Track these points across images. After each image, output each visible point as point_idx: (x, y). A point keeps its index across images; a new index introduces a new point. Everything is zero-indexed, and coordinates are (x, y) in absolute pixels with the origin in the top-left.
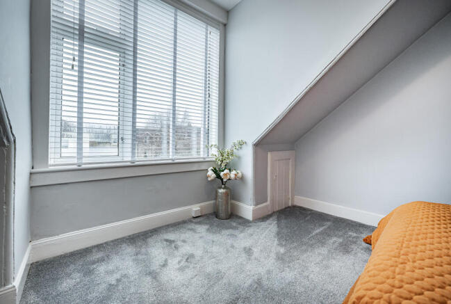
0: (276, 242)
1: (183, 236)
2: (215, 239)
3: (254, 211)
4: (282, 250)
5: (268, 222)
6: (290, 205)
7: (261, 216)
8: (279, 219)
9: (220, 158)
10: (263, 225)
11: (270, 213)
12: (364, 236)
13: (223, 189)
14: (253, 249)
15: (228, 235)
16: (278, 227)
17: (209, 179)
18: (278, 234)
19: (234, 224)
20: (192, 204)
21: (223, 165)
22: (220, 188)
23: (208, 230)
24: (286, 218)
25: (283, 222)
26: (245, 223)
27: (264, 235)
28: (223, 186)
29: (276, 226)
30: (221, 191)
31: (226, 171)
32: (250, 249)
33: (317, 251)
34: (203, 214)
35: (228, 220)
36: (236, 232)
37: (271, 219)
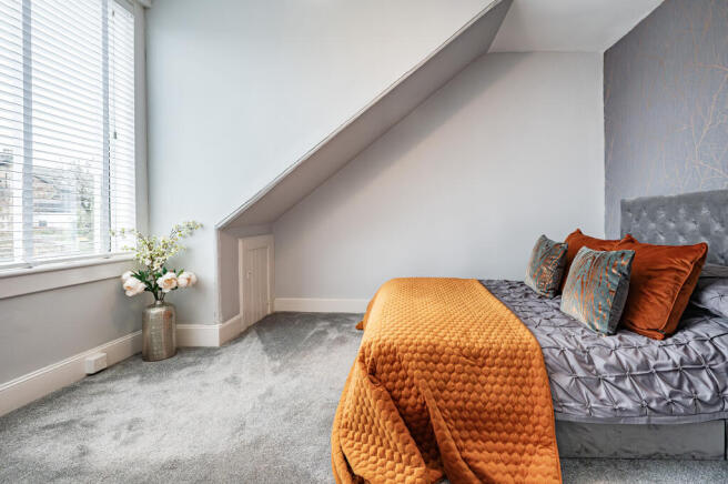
0: (267, 358)
1: (89, 408)
2: (166, 387)
3: (221, 331)
4: (278, 364)
5: (246, 340)
6: (269, 312)
7: (232, 336)
8: (259, 333)
9: (148, 253)
10: (240, 346)
11: (242, 330)
12: (356, 324)
13: (160, 306)
14: (238, 376)
15: (188, 375)
16: (263, 342)
17: (130, 294)
18: (266, 350)
19: (190, 359)
20: (85, 350)
21: (156, 266)
22: (154, 306)
23: (141, 382)
24: (269, 330)
25: (267, 335)
26: (209, 352)
27: (247, 357)
28: (158, 303)
29: (260, 342)
30: (155, 311)
31: (169, 275)
32: (234, 378)
33: (316, 351)
34: (112, 363)
35: (175, 358)
36: (200, 368)
37: (249, 336)
